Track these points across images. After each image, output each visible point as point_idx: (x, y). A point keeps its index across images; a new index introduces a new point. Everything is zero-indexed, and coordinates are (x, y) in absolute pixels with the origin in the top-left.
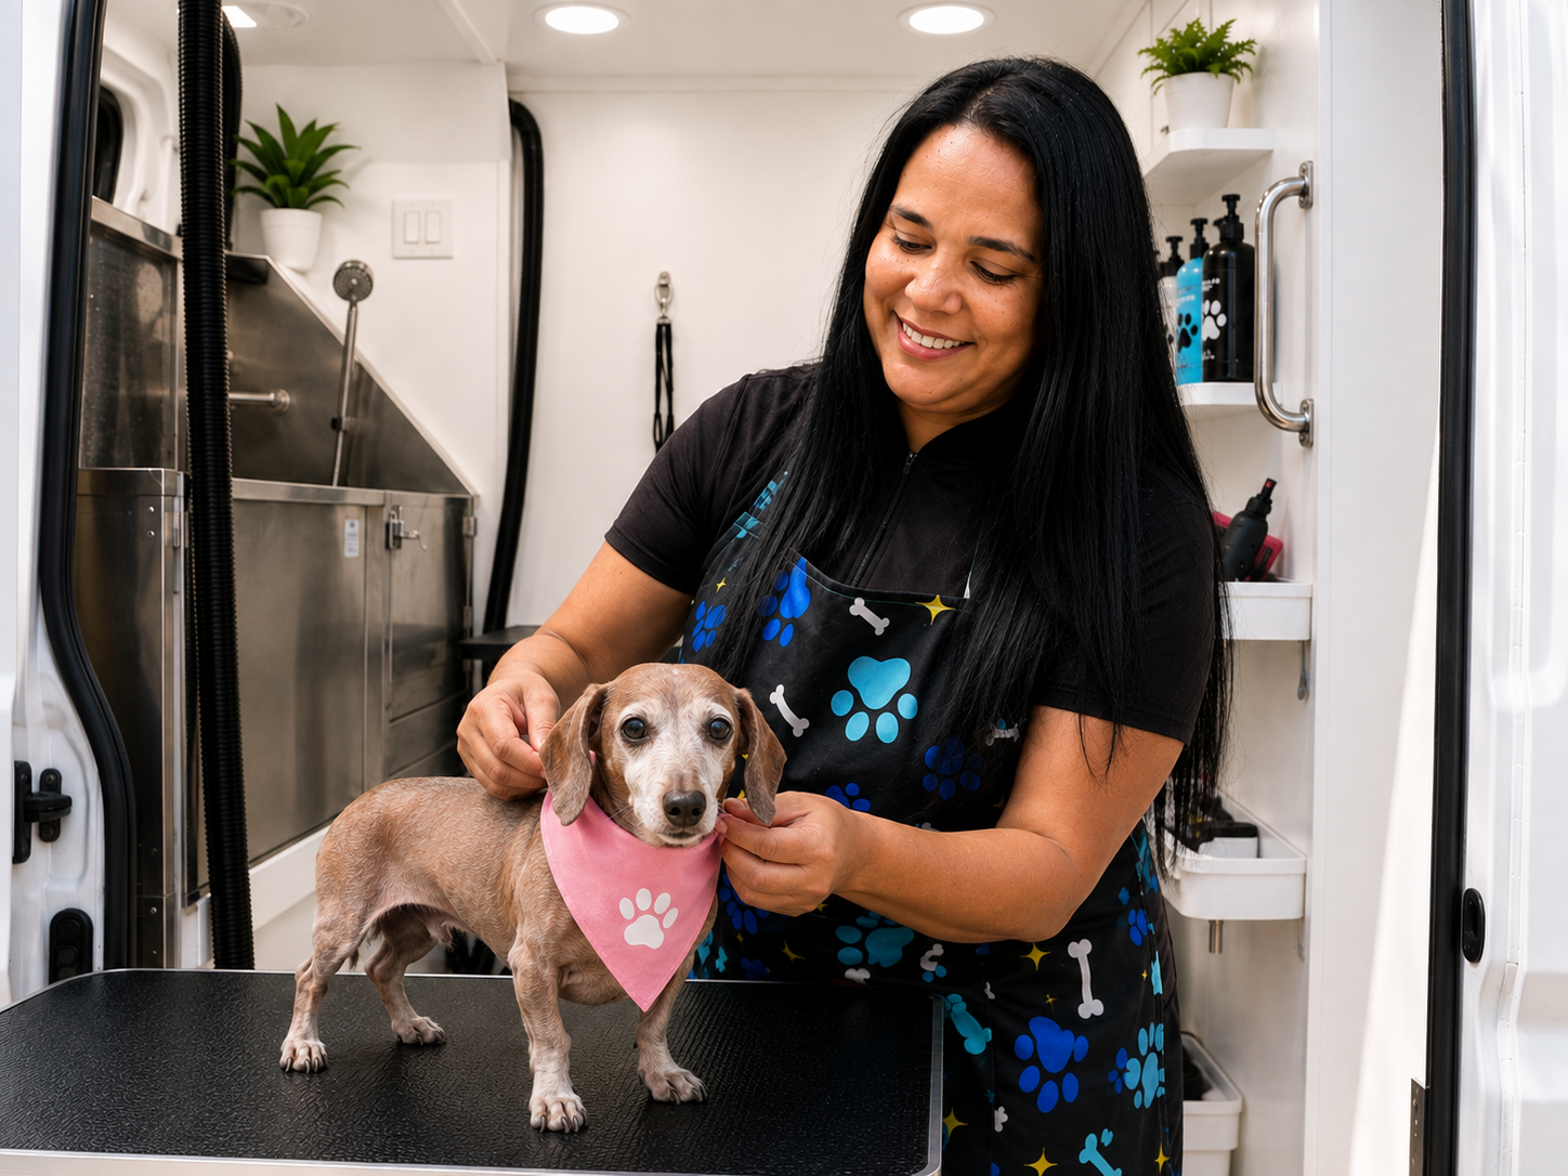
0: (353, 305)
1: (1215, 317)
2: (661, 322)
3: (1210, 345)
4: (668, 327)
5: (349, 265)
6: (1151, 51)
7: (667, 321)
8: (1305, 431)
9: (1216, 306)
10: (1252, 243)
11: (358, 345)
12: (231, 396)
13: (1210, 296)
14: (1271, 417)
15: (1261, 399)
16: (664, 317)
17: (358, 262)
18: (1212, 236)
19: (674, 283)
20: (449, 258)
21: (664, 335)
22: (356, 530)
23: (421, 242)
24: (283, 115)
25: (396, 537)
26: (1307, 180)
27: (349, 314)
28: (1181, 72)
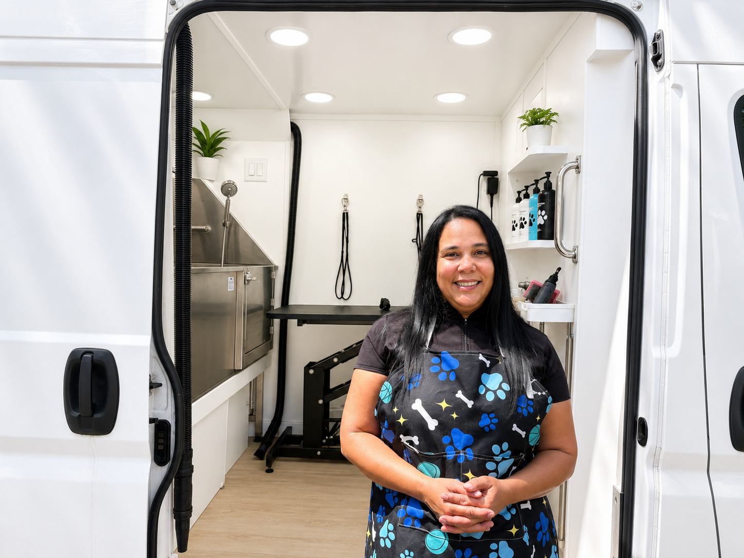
0: (228, 197)
1: (543, 217)
2: (344, 212)
3: (540, 226)
4: (347, 213)
5: (226, 182)
6: (523, 117)
8: (574, 258)
9: (543, 213)
10: (555, 190)
11: (230, 210)
12: (192, 227)
13: (541, 209)
14: (560, 251)
15: (557, 245)
16: (346, 210)
17: (230, 181)
18: (541, 186)
19: (350, 198)
20: (266, 182)
21: (345, 216)
22: (233, 280)
23: (255, 175)
24: (203, 124)
25: (248, 280)
26: (579, 162)
27: (227, 200)
28: (533, 125)
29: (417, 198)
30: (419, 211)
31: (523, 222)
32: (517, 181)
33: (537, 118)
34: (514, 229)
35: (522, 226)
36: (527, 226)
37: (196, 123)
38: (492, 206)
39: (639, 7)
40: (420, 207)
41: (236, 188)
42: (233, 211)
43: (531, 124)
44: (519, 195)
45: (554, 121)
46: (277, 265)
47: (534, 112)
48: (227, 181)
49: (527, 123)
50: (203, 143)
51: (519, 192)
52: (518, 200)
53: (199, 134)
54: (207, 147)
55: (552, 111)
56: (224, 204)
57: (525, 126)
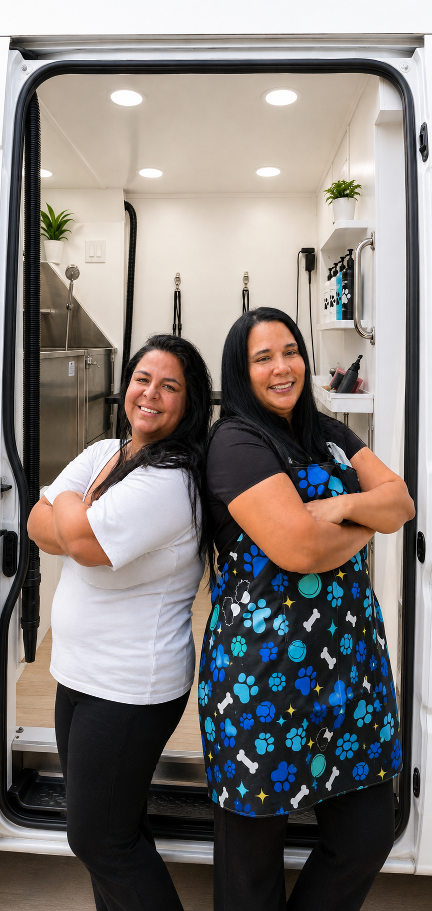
0: (72, 281)
1: (346, 295)
2: (176, 290)
3: (344, 305)
4: (179, 292)
5: (70, 267)
6: (329, 191)
7: (179, 290)
8: (372, 338)
9: (347, 291)
10: (355, 266)
11: (73, 293)
12: (41, 311)
13: (345, 287)
14: (359, 332)
15: (356, 326)
16: (178, 289)
17: (74, 265)
18: (346, 264)
19: (181, 277)
20: (104, 263)
21: (177, 296)
22: (73, 365)
23: (95, 257)
24: (49, 207)
25: (89, 365)
26: (373, 238)
27: (70, 284)
28: (337, 197)
29: (243, 275)
30: (246, 287)
31: (333, 300)
32: (329, 257)
33: (343, 191)
34: (326, 308)
35: (332, 305)
36: (335, 304)
37: (44, 208)
38: (310, 283)
39: (406, 68)
40: (246, 284)
41: (79, 272)
42: (75, 293)
43: (336, 197)
44: (330, 273)
45: (357, 193)
46: (116, 347)
47: (338, 185)
48: (71, 265)
49: (332, 196)
50: (49, 225)
51: (330, 270)
52: (330, 278)
53: (45, 216)
54: (52, 230)
55: (355, 184)
56: (68, 286)
57: (331, 200)
